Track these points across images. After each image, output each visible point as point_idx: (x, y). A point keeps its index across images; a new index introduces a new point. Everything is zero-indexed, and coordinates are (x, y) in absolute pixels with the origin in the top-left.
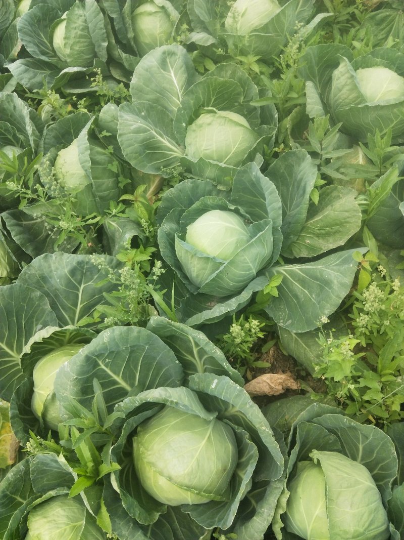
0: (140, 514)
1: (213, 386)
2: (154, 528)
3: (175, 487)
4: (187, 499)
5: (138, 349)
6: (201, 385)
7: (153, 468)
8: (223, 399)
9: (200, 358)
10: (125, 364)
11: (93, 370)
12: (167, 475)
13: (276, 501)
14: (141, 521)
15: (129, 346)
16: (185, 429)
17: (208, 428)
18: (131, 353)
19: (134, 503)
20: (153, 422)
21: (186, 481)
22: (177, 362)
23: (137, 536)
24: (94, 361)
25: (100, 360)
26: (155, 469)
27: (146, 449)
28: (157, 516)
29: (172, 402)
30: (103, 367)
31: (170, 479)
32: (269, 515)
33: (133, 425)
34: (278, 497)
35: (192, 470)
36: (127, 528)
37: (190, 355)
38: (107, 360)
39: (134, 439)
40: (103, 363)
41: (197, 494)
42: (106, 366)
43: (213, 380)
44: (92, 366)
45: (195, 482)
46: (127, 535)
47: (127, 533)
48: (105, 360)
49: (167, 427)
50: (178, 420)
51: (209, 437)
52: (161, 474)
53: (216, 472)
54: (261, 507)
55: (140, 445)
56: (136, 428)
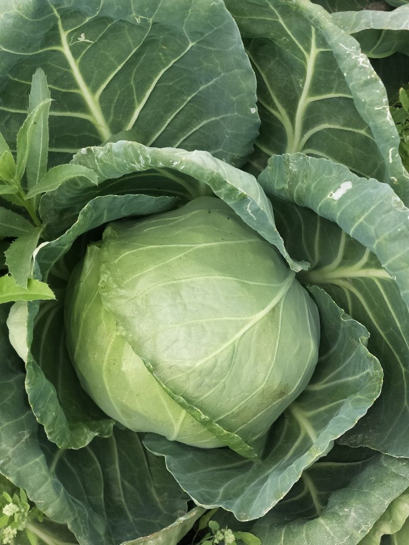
0: (55, 418)
1: (337, 195)
2: (65, 459)
3: (157, 390)
4: (172, 425)
5: (165, 42)
6: (301, 185)
7: (121, 328)
8: (351, 234)
9: (306, 126)
10: (119, 68)
11: (42, 47)
12: (149, 357)
13: (387, 503)
14: (53, 436)
15: (151, 21)
16: (225, 269)
17: (279, 289)
18: (145, 44)
19: (50, 391)
20: (149, 228)
21: (189, 387)
22: (254, 110)
23: (31, 463)
24: (52, 24)
25: (65, 29)
26: (124, 333)
27: (116, 282)
28: (88, 437)
29: (233, 190)
30: (66, 50)
31: (153, 367)
32: (359, 528)
33: (101, 215)
34: (394, 498)
35: (214, 366)
36: (15, 438)
37: (285, 107)
38: (82, 38)
39: (91, 251)
40: (69, 40)
41: (204, 423)
42: (75, 52)
43: (340, 180)
44: (43, 33)
45: (207, 395)
46: (10, 454)
47: (11, 450)
48: (78, 32)
49: (183, 249)
50: (214, 244)
51: (273, 310)
52: (137, 348)
53: (264, 390)
54: (344, 504)
55: (103, 266)
56: (104, 227)
